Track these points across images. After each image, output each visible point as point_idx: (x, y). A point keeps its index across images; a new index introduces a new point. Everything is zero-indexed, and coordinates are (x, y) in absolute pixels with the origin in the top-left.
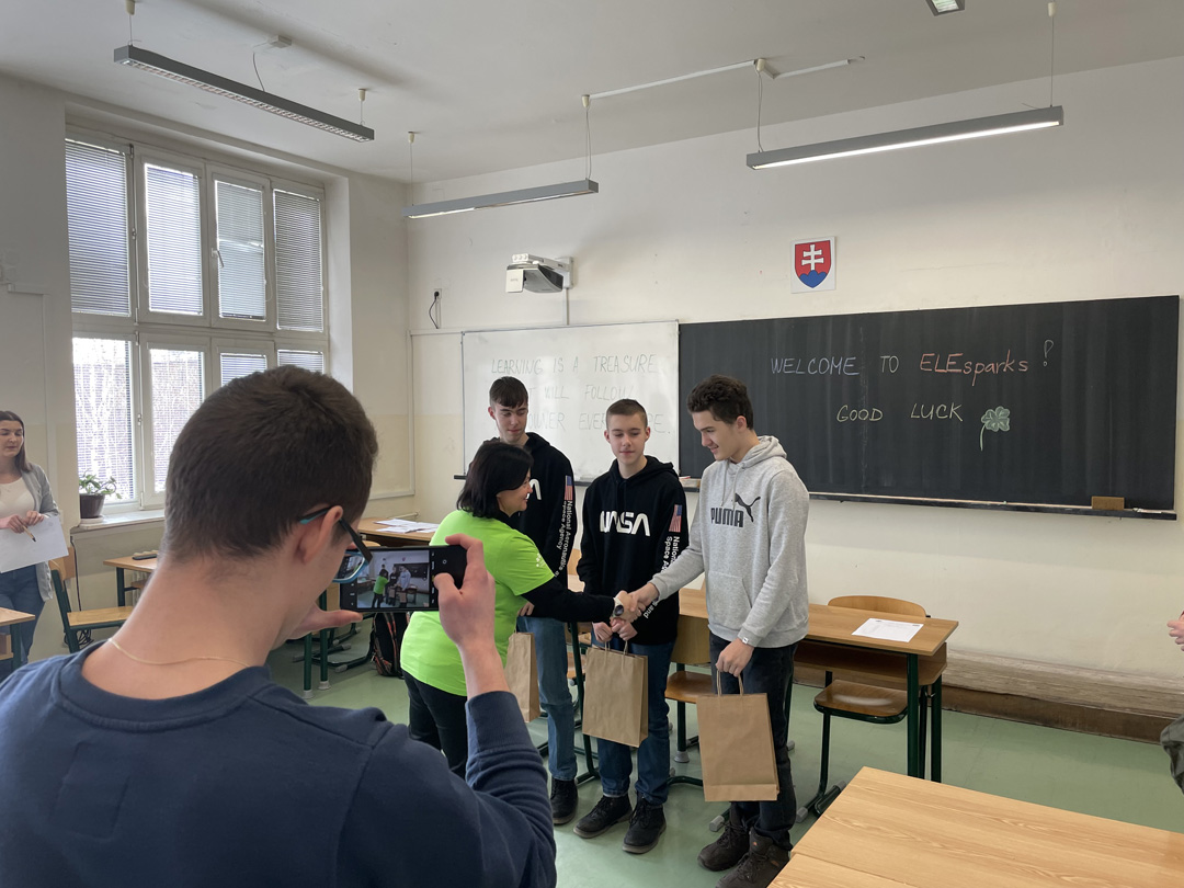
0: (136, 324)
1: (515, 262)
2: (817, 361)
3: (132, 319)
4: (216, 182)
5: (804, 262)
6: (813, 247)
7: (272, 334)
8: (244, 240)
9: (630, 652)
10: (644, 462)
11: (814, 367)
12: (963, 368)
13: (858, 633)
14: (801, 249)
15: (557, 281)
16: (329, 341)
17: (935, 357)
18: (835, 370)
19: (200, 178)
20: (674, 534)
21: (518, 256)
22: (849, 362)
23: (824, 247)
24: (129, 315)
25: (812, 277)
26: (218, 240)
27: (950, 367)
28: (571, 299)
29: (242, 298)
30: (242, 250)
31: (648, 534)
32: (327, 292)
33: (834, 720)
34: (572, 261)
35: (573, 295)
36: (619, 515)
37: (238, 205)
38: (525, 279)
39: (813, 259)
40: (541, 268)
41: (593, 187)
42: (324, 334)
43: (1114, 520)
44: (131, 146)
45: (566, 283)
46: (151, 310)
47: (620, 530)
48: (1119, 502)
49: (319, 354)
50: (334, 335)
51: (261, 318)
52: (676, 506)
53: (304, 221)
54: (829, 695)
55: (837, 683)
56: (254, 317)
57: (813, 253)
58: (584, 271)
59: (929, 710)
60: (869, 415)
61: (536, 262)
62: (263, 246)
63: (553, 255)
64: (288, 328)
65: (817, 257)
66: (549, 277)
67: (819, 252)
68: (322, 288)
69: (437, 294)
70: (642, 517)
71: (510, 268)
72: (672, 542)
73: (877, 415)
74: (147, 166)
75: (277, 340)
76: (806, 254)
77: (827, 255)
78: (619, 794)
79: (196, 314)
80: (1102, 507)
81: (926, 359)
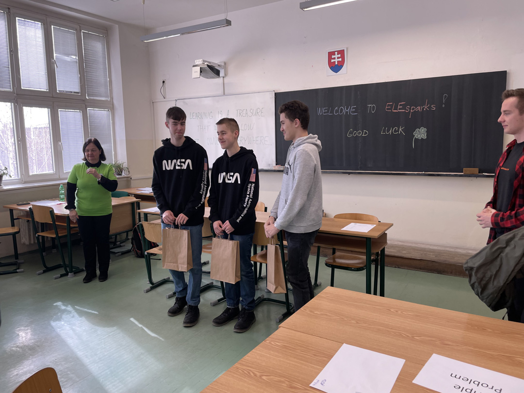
0: (15, 95)
1: (196, 64)
2: (338, 108)
3: (13, 92)
4: (52, 26)
5: (332, 61)
6: (336, 53)
7: (84, 100)
8: (68, 55)
9: (232, 239)
10: (239, 149)
11: (337, 111)
12: (405, 109)
13: (344, 229)
14: (331, 54)
15: (217, 73)
16: (113, 104)
17: (393, 104)
18: (347, 112)
19: (44, 24)
20: (252, 183)
21: (198, 61)
22: (353, 108)
23: (341, 53)
24: (12, 90)
25: (336, 68)
26: (55, 55)
27: (400, 109)
28: (225, 82)
29: (68, 83)
30: (67, 59)
31: (239, 182)
32: (111, 81)
33: (336, 270)
34: (225, 64)
35: (226, 80)
36: (227, 174)
37: (63, 37)
38: (201, 72)
39: (336, 59)
40: (208, 66)
41: (228, 23)
42: (110, 101)
43: (474, 179)
44: (9, 9)
45: (221, 74)
46: (22, 88)
47: (227, 181)
48: (476, 170)
49: (108, 111)
50: (115, 102)
51: (78, 93)
52: (253, 169)
53: (98, 47)
54: (334, 259)
55: (338, 253)
56: (74, 92)
57: (336, 56)
58: (231, 68)
59: (379, 267)
60: (362, 133)
61: (206, 63)
62: (77, 58)
63: (216, 61)
64: (92, 98)
65: (338, 58)
66: (213, 71)
67: (339, 56)
68: (108, 79)
69: (164, 82)
70: (237, 175)
71: (194, 66)
72: (251, 186)
73: (366, 133)
74: (17, 18)
75: (86, 104)
76: (333, 57)
77: (343, 57)
78: (234, 306)
79: (45, 90)
80: (468, 173)
81: (389, 105)
